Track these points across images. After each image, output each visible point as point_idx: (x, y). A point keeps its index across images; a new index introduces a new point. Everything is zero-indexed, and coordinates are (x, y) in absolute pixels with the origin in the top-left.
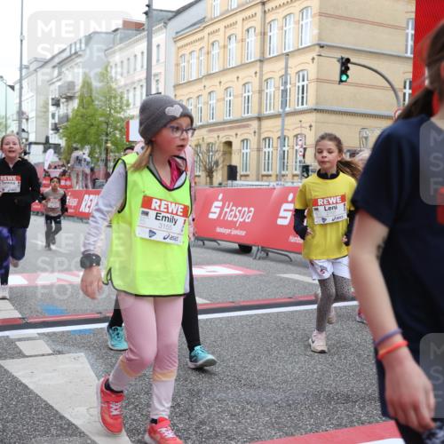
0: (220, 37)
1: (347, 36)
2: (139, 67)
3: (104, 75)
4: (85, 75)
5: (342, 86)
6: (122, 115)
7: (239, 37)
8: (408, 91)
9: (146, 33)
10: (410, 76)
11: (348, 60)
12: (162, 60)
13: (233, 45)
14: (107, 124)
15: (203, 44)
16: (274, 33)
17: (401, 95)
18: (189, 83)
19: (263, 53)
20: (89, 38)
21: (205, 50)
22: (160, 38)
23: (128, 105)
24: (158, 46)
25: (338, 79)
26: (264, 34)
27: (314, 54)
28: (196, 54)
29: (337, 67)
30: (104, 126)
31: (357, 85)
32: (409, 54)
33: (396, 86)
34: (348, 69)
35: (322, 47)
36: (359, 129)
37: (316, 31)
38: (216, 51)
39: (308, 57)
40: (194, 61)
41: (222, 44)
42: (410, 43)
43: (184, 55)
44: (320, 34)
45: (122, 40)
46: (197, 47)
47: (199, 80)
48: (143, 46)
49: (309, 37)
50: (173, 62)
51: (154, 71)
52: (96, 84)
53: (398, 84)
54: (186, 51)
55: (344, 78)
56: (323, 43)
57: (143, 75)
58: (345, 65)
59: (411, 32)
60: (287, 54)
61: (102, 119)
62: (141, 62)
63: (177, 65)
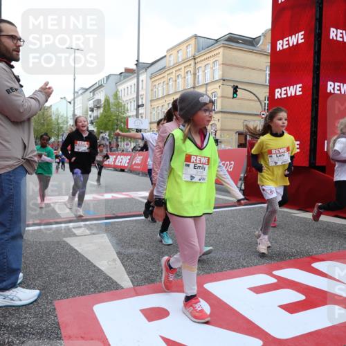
0: (173, 76)
1: (236, 75)
2: (133, 92)
3: (116, 95)
4: (106, 96)
5: (234, 100)
6: (125, 116)
7: (183, 76)
8: (267, 102)
9: (136, 75)
10: (268, 94)
11: (237, 87)
12: (144, 87)
13: (180, 80)
14: (117, 120)
15: (165, 79)
16: (200, 74)
17: (263, 104)
18: (158, 99)
19: (194, 84)
20: (108, 77)
21: (166, 83)
22: (143, 77)
23: (128, 110)
24: (142, 81)
25: (232, 96)
26: (195, 74)
27: (220, 84)
28: (161, 85)
29: (231, 90)
30: (116, 121)
31: (242, 99)
32: (267, 84)
33: (261, 99)
34: (237, 91)
35: (224, 80)
36: (242, 121)
37: (221, 73)
38: (171, 83)
39: (217, 86)
40: (160, 88)
41: (174, 79)
42: (268, 78)
43: (155, 85)
44: (223, 74)
45: (124, 78)
46: (162, 81)
47: (163, 97)
48: (135, 81)
49: (218, 76)
50: (150, 89)
51: (140, 93)
52: (112, 100)
53: (262, 98)
54: (156, 83)
55: (235, 96)
56: (224, 78)
57: (135, 96)
58: (235, 89)
59: (268, 72)
60: (207, 84)
61: (115, 118)
62: (134, 89)
63: (152, 90)
